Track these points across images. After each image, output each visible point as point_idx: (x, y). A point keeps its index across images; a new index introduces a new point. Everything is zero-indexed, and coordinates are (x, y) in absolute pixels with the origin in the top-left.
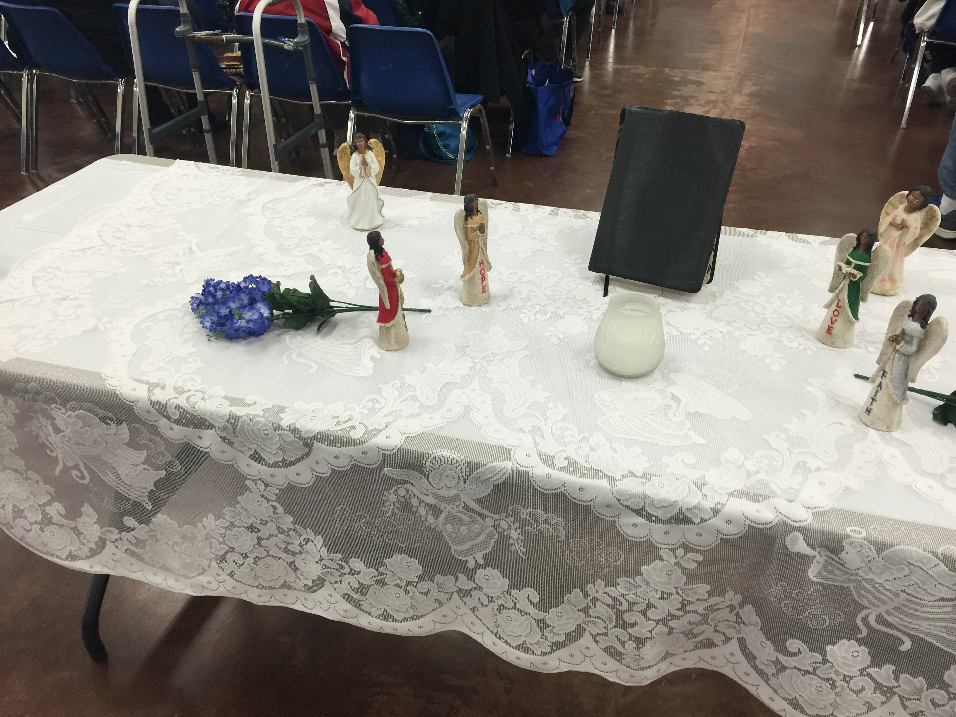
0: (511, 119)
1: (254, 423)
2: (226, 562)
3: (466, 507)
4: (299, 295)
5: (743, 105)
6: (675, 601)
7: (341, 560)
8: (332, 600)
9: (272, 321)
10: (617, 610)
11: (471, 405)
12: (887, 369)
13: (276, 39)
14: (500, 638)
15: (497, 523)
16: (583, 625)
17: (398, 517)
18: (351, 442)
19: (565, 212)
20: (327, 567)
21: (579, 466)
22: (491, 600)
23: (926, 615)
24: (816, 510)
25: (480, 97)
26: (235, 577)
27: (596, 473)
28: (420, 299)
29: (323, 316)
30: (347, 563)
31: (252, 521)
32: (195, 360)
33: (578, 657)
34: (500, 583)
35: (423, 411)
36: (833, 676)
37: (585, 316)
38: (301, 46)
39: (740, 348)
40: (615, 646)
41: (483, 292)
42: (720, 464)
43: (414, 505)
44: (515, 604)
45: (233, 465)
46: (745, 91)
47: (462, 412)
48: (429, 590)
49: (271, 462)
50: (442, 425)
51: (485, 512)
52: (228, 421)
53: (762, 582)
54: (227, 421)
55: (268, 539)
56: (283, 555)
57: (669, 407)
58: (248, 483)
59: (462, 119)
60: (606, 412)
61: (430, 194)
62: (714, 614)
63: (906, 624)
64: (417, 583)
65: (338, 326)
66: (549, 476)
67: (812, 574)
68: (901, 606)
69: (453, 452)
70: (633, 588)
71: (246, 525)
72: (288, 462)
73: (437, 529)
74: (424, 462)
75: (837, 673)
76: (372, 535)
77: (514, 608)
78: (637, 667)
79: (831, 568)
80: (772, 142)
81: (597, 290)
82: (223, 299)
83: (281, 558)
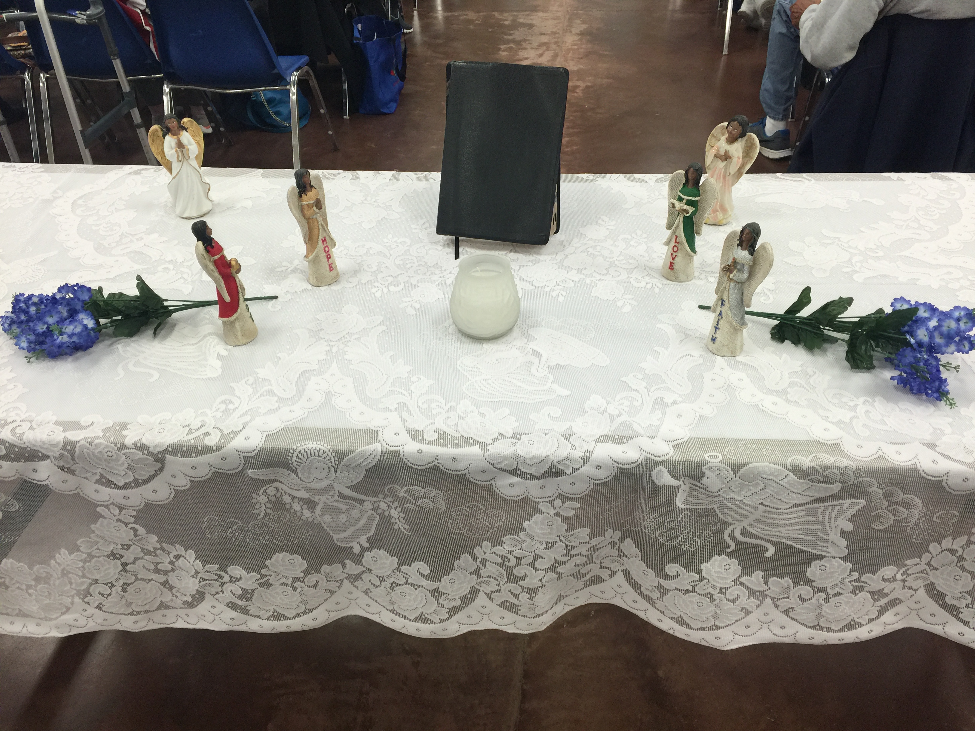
0: (343, 78)
1: (94, 447)
2: (91, 595)
3: (341, 495)
4: (126, 299)
5: (575, 45)
6: (560, 548)
7: (219, 570)
8: (215, 611)
9: (100, 331)
10: (507, 567)
11: (332, 391)
12: (725, 298)
13: (65, 13)
14: (398, 614)
15: (376, 505)
16: (476, 586)
17: (271, 517)
18: (207, 450)
19: (407, 176)
20: (204, 580)
21: (449, 437)
22: (382, 579)
23: (784, 522)
24: (676, 442)
25: (305, 59)
26: (103, 608)
27: (466, 441)
28: (264, 286)
29: (157, 318)
30: (226, 572)
31: (112, 548)
32: (15, 386)
33: (476, 617)
34: (388, 562)
35: (281, 405)
36: (711, 590)
37: (439, 282)
38: (96, 19)
39: (592, 294)
40: (509, 600)
41: (331, 270)
42: (585, 412)
43: (286, 502)
44: (407, 579)
45: (78, 493)
46: (574, 31)
47: (323, 399)
48: (317, 582)
49: (121, 484)
50: (303, 416)
51: (362, 497)
52: (64, 448)
53: (636, 517)
54: (62, 449)
55: (134, 563)
56: (154, 576)
57: (531, 363)
58: (99, 509)
59: (289, 83)
60: (470, 378)
61: (261, 171)
62: (598, 553)
63: (768, 532)
64: (304, 577)
65: (177, 326)
66: (420, 452)
67: (679, 502)
68: (761, 518)
69: (318, 443)
70: (518, 544)
71: (106, 554)
72: (140, 481)
73: (315, 521)
74: (289, 458)
75: (713, 587)
76: (248, 540)
77: (407, 583)
78: (533, 616)
79: (695, 493)
80: (606, 80)
81: (448, 253)
82: (38, 315)
83: (152, 580)
